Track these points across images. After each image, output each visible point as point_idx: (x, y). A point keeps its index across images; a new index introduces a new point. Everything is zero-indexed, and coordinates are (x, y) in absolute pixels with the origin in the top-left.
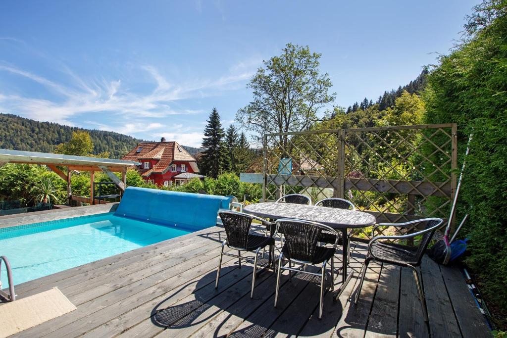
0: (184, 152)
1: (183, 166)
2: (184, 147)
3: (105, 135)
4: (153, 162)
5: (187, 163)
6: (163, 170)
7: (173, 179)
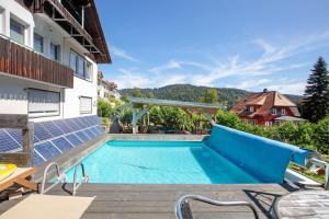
0: (284, 99)
1: (283, 111)
2: (285, 95)
3: (230, 90)
4: (257, 107)
5: (287, 108)
6: (265, 113)
7: (273, 120)
